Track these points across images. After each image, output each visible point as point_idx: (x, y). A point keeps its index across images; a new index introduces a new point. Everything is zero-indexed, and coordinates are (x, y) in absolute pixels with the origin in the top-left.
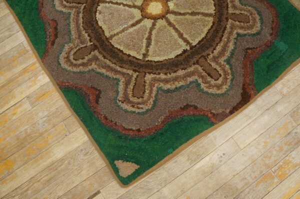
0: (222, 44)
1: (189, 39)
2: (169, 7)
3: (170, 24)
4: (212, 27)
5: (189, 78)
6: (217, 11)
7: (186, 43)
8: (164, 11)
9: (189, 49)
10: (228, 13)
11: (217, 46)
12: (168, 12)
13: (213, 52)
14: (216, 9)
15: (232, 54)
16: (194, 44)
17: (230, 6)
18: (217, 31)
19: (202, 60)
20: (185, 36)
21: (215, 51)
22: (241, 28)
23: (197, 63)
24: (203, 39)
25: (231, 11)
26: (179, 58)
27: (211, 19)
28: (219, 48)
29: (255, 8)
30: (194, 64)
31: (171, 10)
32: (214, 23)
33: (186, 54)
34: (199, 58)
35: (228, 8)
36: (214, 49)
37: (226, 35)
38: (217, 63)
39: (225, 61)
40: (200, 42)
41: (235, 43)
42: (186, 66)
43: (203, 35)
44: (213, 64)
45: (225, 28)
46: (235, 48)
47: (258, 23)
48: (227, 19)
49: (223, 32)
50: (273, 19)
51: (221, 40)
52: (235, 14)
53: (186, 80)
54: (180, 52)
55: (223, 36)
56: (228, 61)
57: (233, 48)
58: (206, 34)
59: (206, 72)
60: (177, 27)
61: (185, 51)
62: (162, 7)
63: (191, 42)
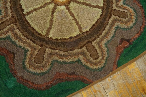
0: (22, 36)
1: (31, 15)
2: (61, 5)
3: (46, 4)
4: (37, 32)
5: (4, 10)
6: (50, 39)
7: (28, 12)
8: (57, 2)
9: (23, 13)
10: (47, 47)
11: (22, 33)
12: (56, 4)
13: (17, 28)
14: (53, 39)
15: (13, 42)
16: (26, 17)
17: (53, 51)
18: (33, 35)
19: (14, 21)
20: (34, 13)
21: (18, 30)
22: (32, 55)
23: (13, 17)
24: (29, 24)
25: (48, 50)
26: (18, 6)
27: (44, 33)
28: (19, 33)
29: (48, 72)
30: (12, 15)
31: (58, 7)
32: (40, 34)
33: (20, 11)
34: (15, 19)
35: (51, 49)
36: (19, 30)
37: (28, 41)
38: (9, 30)
39: (9, 36)
40: (27, 21)
41: (20, 47)
42: (12, 9)
43: (32, 25)
44: (9, 27)
45: (34, 42)
46: (17, 46)
47: (34, 70)
48: (41, 46)
49: (31, 40)
50: (36, 84)
51: (25, 36)
52: (45, 53)
53: (3, 8)
54: (23, 7)
55: (28, 39)
56: (9, 38)
57: (17, 44)
58: (32, 27)
59: (5, 21)
60: (43, 8)
61: (23, 10)
62: (61, 1)
63: (29, 16)
